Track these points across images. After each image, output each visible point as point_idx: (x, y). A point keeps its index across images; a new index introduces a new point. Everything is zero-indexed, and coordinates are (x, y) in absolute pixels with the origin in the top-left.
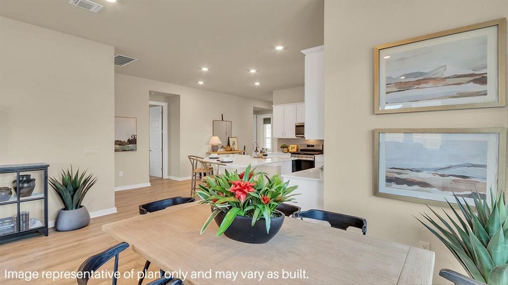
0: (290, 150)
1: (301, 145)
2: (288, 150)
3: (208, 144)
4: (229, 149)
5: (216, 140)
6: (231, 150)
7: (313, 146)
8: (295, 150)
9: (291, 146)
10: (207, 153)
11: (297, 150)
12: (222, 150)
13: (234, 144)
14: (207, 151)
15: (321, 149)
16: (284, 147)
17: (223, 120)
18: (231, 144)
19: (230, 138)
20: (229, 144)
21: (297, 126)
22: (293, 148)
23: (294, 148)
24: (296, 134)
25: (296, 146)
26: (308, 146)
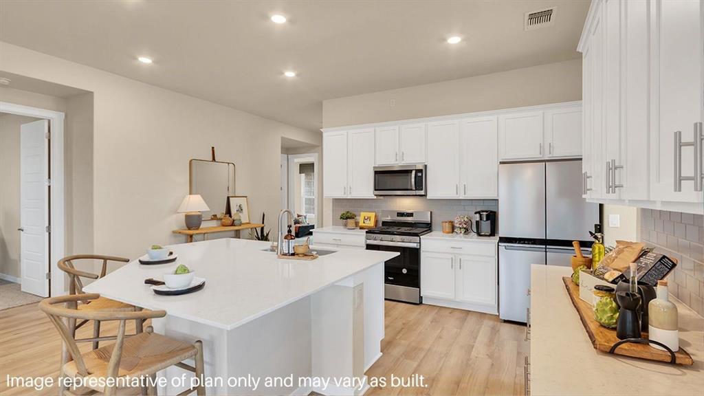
0: (361, 224)
1: (383, 211)
2: (357, 224)
3: (176, 212)
4: (228, 220)
5: (196, 204)
6: (233, 224)
7: (411, 215)
8: (371, 224)
9: (363, 214)
10: (174, 232)
11: (376, 222)
12: (214, 223)
13: (240, 209)
14: (175, 228)
15: (428, 220)
16: (347, 218)
17: (214, 159)
18: (233, 211)
19: (231, 199)
20: (229, 212)
21: (376, 173)
22: (367, 218)
23: (369, 218)
24: (375, 190)
25: (372, 215)
26: (400, 214)
